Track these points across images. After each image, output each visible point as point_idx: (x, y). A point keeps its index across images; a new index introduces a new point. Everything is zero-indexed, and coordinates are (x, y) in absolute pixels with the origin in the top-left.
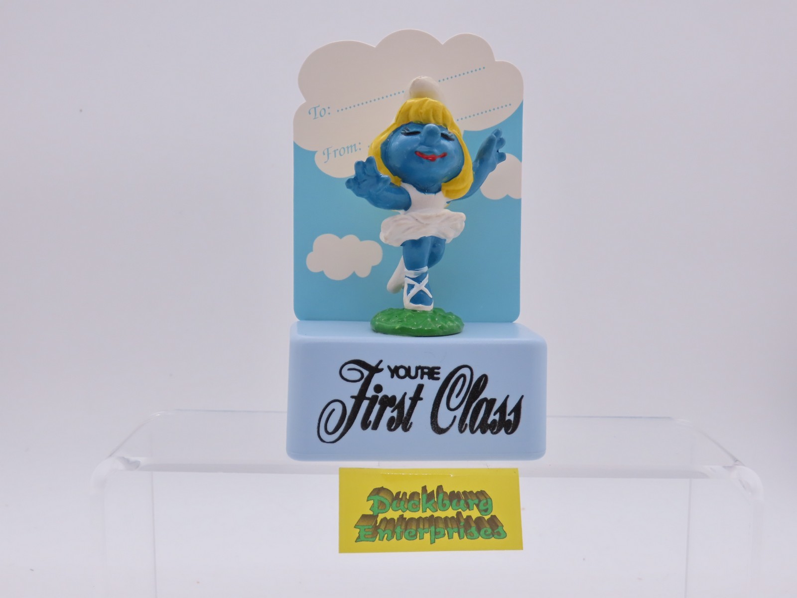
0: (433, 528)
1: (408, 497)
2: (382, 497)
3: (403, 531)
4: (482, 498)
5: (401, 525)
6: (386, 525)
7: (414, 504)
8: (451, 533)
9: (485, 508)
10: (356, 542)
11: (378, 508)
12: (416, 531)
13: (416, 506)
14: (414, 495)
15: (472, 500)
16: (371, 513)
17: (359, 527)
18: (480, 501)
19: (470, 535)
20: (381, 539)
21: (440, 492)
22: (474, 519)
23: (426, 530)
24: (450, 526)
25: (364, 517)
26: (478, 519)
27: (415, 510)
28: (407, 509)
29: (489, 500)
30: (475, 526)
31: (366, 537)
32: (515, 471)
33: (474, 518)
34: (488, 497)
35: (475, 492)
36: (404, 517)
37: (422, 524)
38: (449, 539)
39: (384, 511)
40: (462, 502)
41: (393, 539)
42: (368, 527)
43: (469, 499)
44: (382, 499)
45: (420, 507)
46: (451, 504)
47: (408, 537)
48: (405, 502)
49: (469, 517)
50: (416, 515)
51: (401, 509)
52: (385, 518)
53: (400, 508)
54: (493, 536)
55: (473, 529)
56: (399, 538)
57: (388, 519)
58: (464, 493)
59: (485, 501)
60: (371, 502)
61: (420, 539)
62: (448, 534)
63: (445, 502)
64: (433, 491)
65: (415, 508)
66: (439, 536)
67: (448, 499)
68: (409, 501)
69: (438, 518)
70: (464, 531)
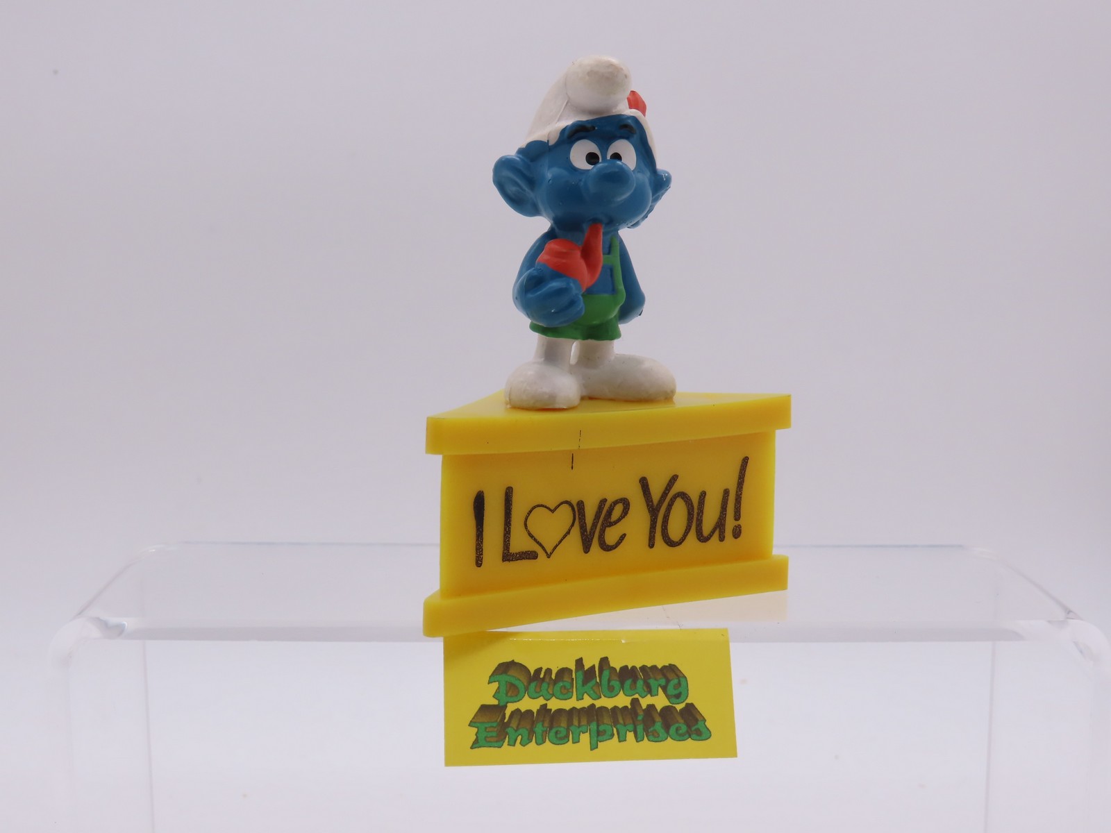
0: (594, 726)
1: (553, 677)
2: (513, 676)
3: (546, 731)
4: (670, 675)
5: (543, 721)
6: (520, 720)
7: (564, 687)
8: (622, 732)
9: (676, 692)
10: (472, 748)
11: (507, 694)
12: (568, 730)
13: (566, 691)
14: (563, 672)
15: (656, 680)
16: (495, 702)
17: (476, 725)
18: (668, 681)
19: (653, 735)
20: (513, 744)
21: (604, 668)
22: (659, 710)
23: (584, 728)
24: (621, 721)
25: (484, 709)
26: (666, 710)
27: (566, 696)
28: (553, 695)
29: (682, 679)
30: (660, 720)
31: (488, 740)
32: (724, 632)
33: (659, 708)
34: (679, 673)
35: (660, 667)
36: (548, 707)
37: (577, 718)
38: (620, 741)
39: (515, 699)
40: (640, 683)
41: (530, 744)
42: (489, 725)
43: (650, 678)
44: (513, 681)
45: (572, 692)
46: (622, 687)
47: (555, 740)
48: (549, 684)
49: (651, 707)
50: (567, 705)
51: (542, 696)
52: (518, 710)
53: (541, 693)
54: (690, 736)
55: (658, 726)
56: (540, 741)
57: (523, 710)
58: (643, 668)
59: (675, 681)
60: (495, 685)
61: (573, 743)
62: (618, 734)
63: (613, 683)
64: (594, 667)
65: (566, 694)
66: (605, 737)
67: (617, 679)
68: (555, 682)
69: (603, 709)
70: (644, 730)
